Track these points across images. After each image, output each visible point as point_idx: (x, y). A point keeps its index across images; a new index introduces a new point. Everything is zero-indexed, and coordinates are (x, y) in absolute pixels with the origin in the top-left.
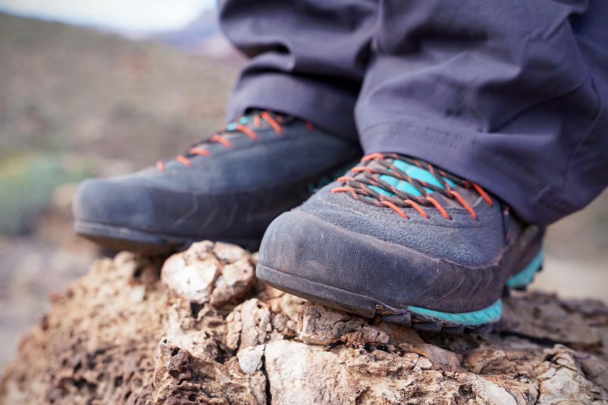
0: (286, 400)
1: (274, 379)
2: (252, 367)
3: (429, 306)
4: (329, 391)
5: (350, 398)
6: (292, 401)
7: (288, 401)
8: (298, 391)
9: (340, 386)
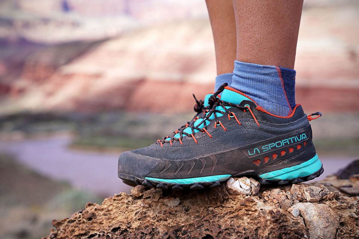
0: (314, 225)
1: (306, 217)
2: (297, 214)
3: (153, 177)
4: (330, 218)
5: (337, 219)
6: (317, 224)
7: (316, 224)
8: (318, 220)
9: (332, 215)
